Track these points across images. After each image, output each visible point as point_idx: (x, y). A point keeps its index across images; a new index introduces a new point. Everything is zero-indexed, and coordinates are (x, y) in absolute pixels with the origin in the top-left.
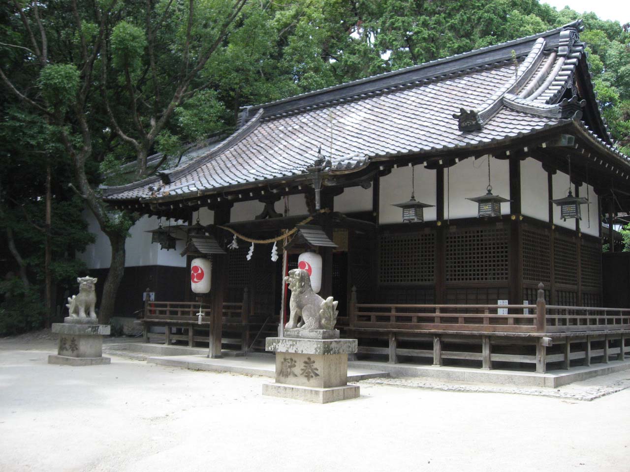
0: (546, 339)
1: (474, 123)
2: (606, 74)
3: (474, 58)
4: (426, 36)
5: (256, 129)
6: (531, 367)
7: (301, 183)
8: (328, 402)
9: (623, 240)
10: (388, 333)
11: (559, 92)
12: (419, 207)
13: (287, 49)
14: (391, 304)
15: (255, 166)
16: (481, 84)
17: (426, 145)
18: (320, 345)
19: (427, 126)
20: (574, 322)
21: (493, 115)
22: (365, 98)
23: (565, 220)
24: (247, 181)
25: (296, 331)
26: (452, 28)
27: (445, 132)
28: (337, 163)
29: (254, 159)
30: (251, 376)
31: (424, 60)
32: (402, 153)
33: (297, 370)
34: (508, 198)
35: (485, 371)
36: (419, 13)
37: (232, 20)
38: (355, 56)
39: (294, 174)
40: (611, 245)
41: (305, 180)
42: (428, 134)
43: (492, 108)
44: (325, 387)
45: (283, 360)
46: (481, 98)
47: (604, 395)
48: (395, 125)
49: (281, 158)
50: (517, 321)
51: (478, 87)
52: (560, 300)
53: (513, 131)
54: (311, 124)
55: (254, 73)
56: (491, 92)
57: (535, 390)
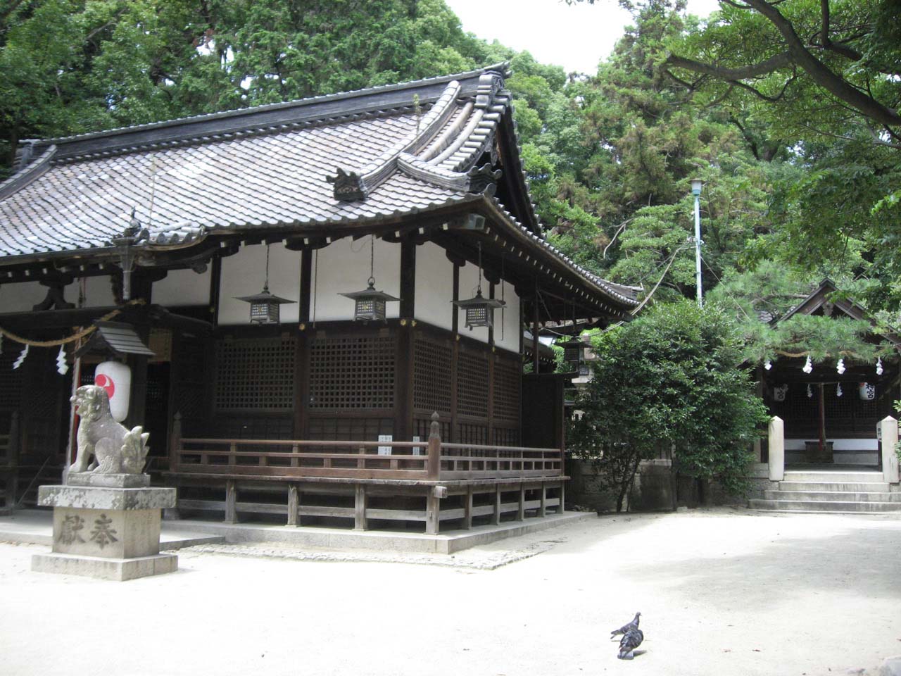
0: (440, 489)
1: (355, 189)
2: (546, 136)
3: (365, 99)
4: (302, 62)
5: (43, 176)
6: (420, 527)
7: (104, 260)
8: (129, 579)
9: (555, 358)
10: (224, 480)
11: (473, 155)
12: (274, 302)
13: (98, 60)
14: (231, 438)
15: (36, 231)
16: (372, 136)
17: (288, 217)
18: (121, 497)
19: (291, 190)
20: (479, 465)
21: (382, 181)
22: (209, 143)
23: (471, 329)
24: (22, 253)
25: (86, 475)
26: (340, 54)
27: (315, 199)
28: (157, 234)
29: (37, 219)
30: (18, 544)
31: (297, 96)
32: (253, 225)
33: (85, 533)
34: (397, 295)
35: (358, 533)
36: (296, 28)
37: (13, 8)
38: (199, 80)
39: (93, 246)
40: (535, 364)
41: (109, 256)
42: (292, 201)
43: (382, 171)
44: (126, 557)
45: (64, 519)
46: (369, 156)
47: (511, 562)
48: (248, 185)
49: (78, 221)
50: (403, 464)
51: (367, 141)
52: (464, 436)
53: (406, 204)
54: (127, 175)
55: (46, 91)
56: (383, 149)
57: (423, 556)
